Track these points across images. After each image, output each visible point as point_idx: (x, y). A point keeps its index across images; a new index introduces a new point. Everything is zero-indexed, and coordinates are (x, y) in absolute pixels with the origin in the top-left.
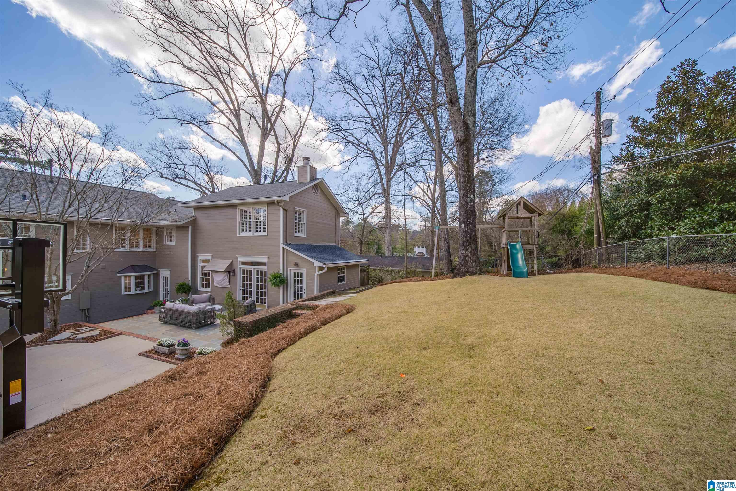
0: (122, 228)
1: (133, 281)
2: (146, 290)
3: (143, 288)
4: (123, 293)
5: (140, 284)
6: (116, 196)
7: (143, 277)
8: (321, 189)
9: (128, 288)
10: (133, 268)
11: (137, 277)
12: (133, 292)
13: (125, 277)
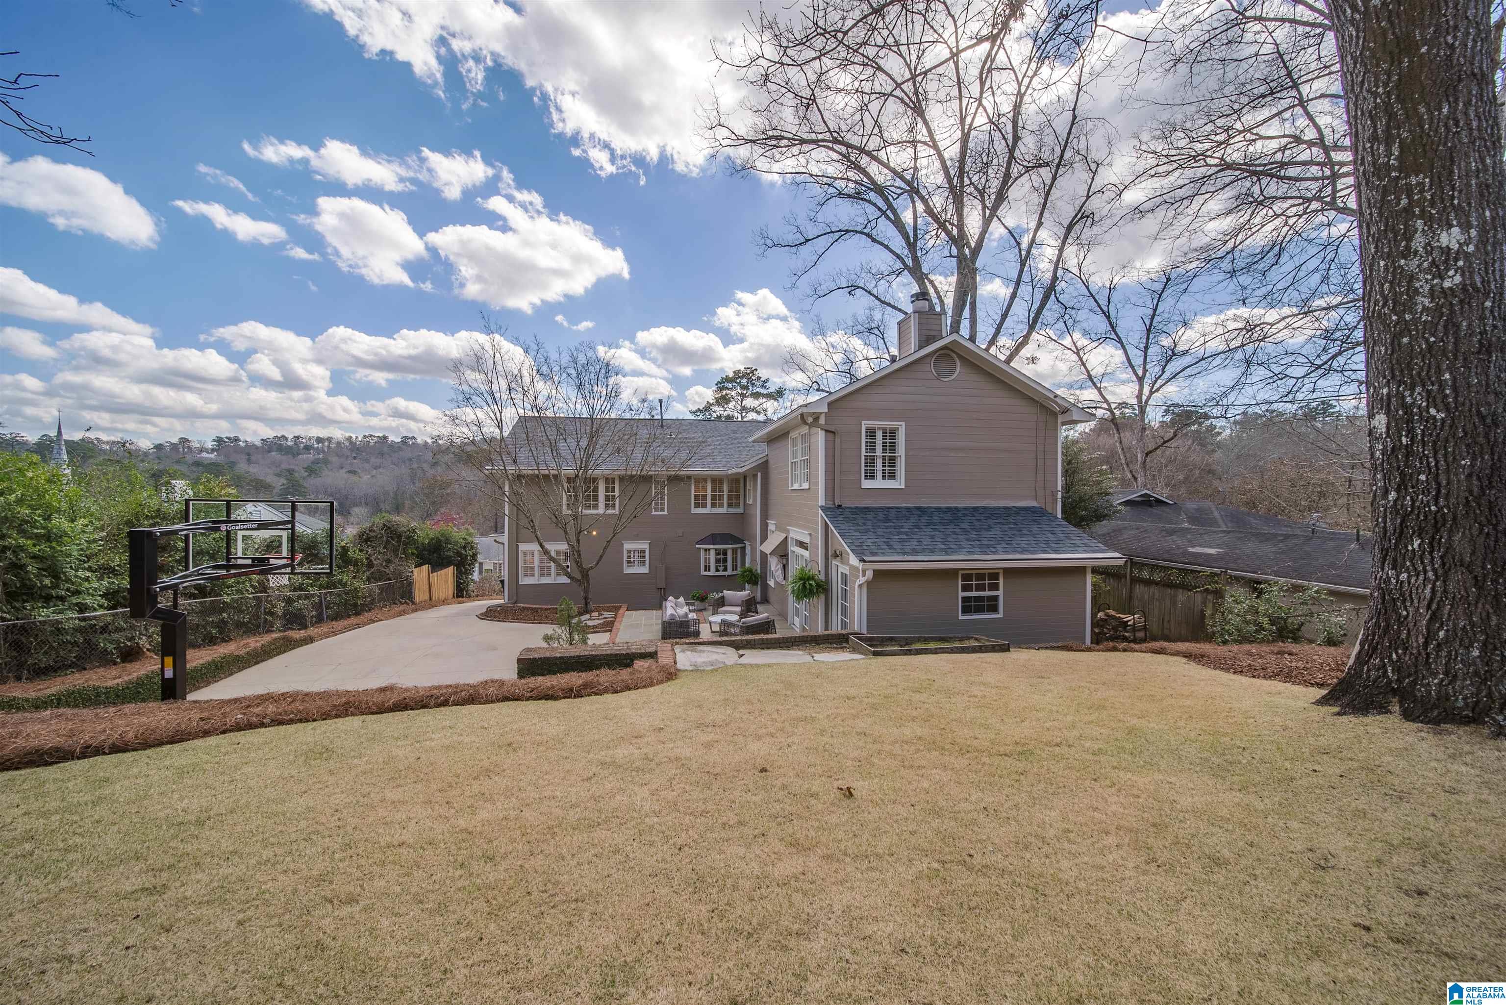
0: (700, 480)
1: (712, 556)
2: (729, 572)
3: (725, 570)
4: (703, 573)
5: (721, 561)
6: (644, 433)
7: (725, 553)
8: (961, 357)
9: (707, 568)
10: (713, 539)
11: (718, 553)
12: (712, 573)
13: (706, 550)
